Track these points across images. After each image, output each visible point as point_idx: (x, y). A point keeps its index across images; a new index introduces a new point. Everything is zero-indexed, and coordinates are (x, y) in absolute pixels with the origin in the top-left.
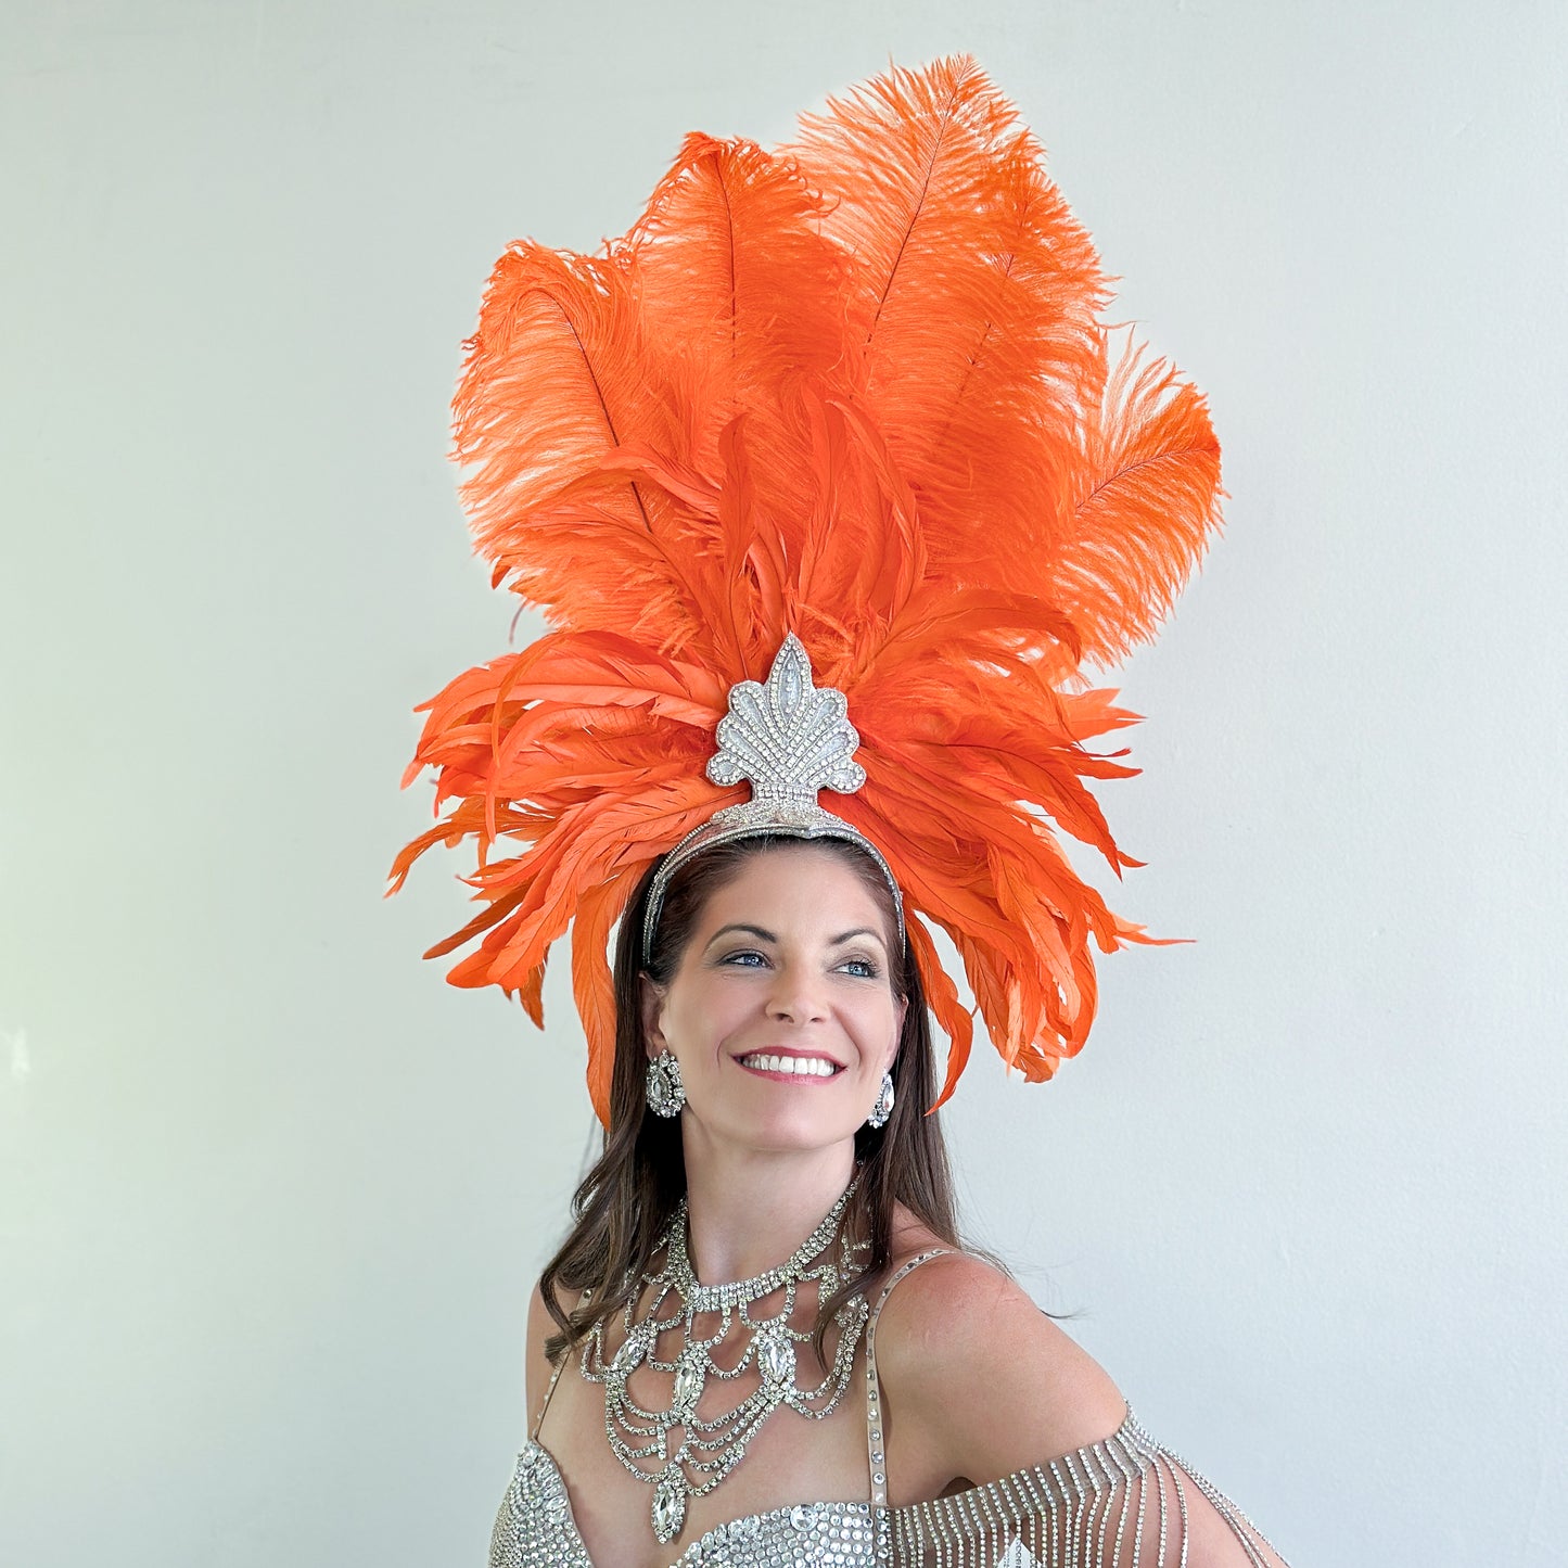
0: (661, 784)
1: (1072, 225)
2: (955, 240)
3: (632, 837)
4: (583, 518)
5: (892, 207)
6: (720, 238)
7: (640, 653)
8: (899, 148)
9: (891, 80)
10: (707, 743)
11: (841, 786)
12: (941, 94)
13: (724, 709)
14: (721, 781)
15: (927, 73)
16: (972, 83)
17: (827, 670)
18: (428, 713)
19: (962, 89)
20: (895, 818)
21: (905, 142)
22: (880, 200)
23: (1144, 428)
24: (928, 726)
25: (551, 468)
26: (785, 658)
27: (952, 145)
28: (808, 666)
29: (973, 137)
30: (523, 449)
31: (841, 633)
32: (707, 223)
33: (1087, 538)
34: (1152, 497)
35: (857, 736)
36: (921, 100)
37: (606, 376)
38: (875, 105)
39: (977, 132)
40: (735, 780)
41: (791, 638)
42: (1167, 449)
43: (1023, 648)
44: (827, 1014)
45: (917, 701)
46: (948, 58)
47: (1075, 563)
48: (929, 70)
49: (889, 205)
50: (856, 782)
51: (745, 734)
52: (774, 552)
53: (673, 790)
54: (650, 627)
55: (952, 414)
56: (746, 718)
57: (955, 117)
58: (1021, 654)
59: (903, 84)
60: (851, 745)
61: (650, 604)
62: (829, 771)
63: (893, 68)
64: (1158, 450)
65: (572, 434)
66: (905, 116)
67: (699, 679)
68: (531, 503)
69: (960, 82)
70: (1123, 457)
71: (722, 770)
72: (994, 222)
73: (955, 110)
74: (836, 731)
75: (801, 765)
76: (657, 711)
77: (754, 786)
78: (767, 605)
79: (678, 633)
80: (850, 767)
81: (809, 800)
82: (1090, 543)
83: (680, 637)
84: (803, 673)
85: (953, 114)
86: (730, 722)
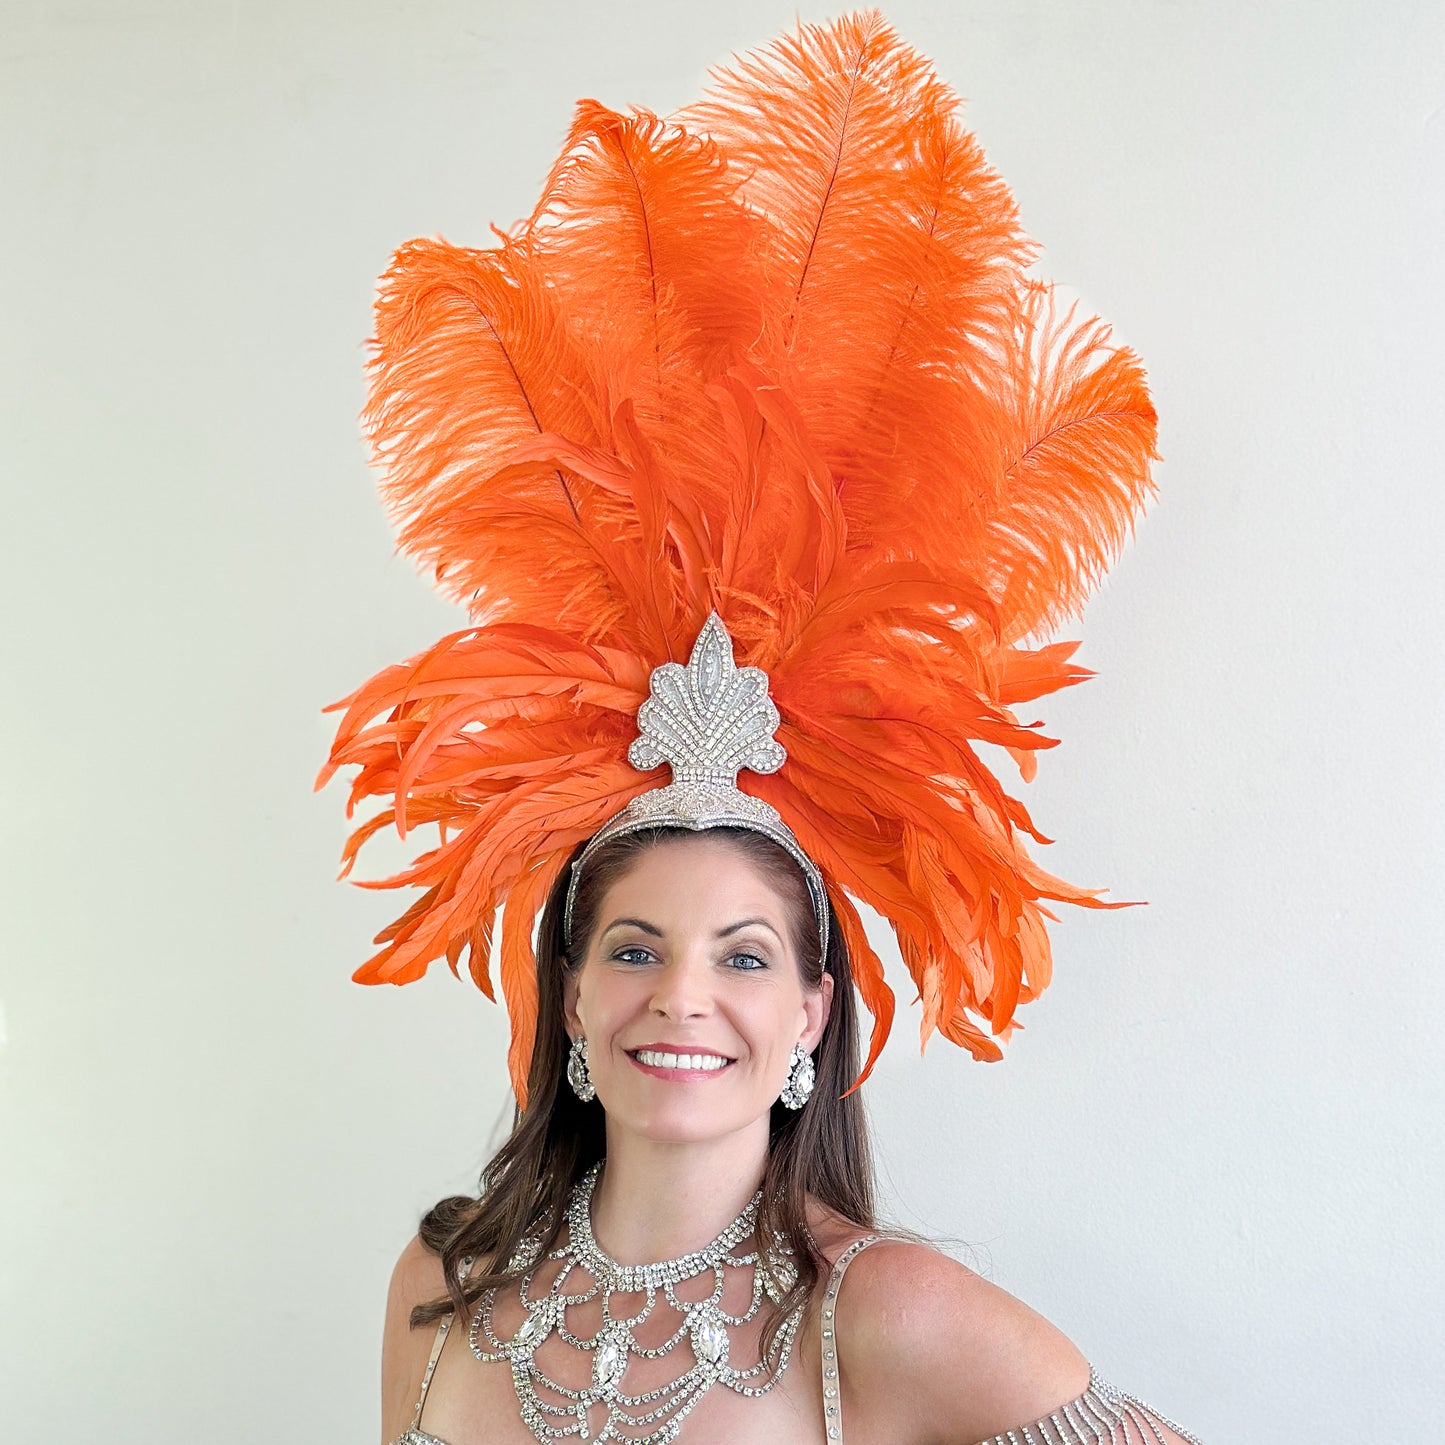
0: (583, 771)
1: (992, 174)
2: (880, 200)
3: (549, 827)
4: (504, 511)
5: (809, 171)
6: (633, 217)
7: (561, 642)
8: (810, 110)
9: (796, 40)
10: (628, 728)
11: (760, 767)
12: (849, 52)
13: (645, 693)
14: (641, 766)
15: (834, 29)
16: (880, 39)
17: (752, 648)
18: (342, 713)
19: (871, 45)
20: (817, 797)
21: (815, 104)
22: (796, 166)
23: (1076, 386)
24: (854, 699)
25: (475, 461)
26: (706, 639)
27: (863, 105)
28: (728, 646)
29: (883, 95)
30: (446, 444)
31: (765, 610)
32: (619, 203)
33: (1021, 499)
34: (1083, 457)
35: (778, 715)
36: (829, 59)
37: (524, 366)
38: (781, 69)
39: (888, 89)
40: (654, 766)
41: (713, 618)
42: (1099, 409)
43: (954, 615)
44: (709, 1009)
45: (844, 675)
46: (855, 14)
47: (1007, 524)
48: (836, 27)
49: (806, 169)
50: (775, 762)
51: (665, 718)
52: (697, 529)
53: (593, 776)
54: (575, 613)
55: (883, 378)
56: (666, 701)
57: (863, 76)
58: (952, 622)
59: (809, 43)
60: (770, 724)
61: (574, 591)
62: (748, 752)
63: (799, 26)
64: (1090, 410)
65: (495, 426)
66: (812, 77)
67: (622, 663)
68: (458, 496)
69: (868, 39)
70: (1055, 414)
71: (644, 755)
72: (914, 177)
73: (864, 69)
74: (755, 711)
75: (720, 746)
76: (579, 698)
77: (674, 770)
78: (690, 586)
79: (603, 617)
80: (770, 747)
81: (728, 782)
82: (1022, 505)
83: (605, 622)
84: (723, 653)
85: (862, 73)
86: (651, 706)
